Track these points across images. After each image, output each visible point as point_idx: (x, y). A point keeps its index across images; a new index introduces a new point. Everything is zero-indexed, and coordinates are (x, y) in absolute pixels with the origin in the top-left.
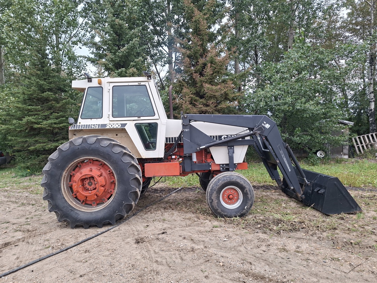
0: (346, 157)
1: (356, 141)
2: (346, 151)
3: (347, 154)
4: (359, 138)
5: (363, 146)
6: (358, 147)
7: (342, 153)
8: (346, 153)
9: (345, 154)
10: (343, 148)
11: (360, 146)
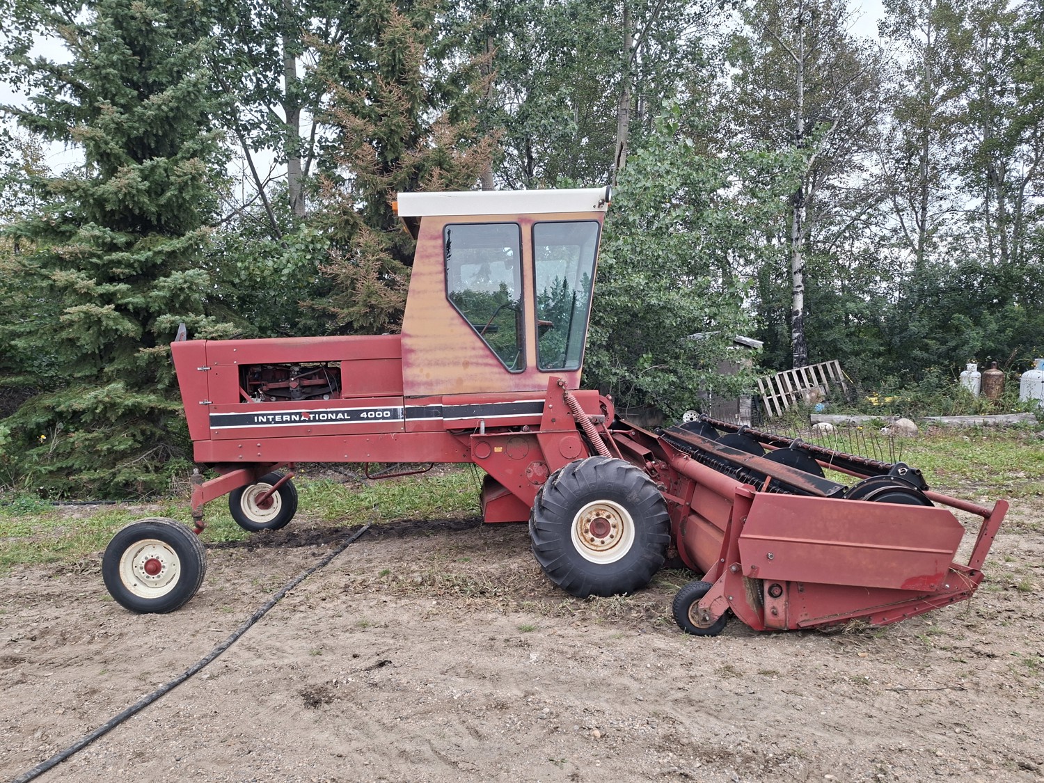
1: (766, 387)
2: (745, 410)
3: (747, 418)
4: (773, 379)
5: (780, 399)
6: (771, 401)
7: (736, 416)
8: (746, 415)
9: (743, 419)
10: (739, 403)
11: (775, 398)
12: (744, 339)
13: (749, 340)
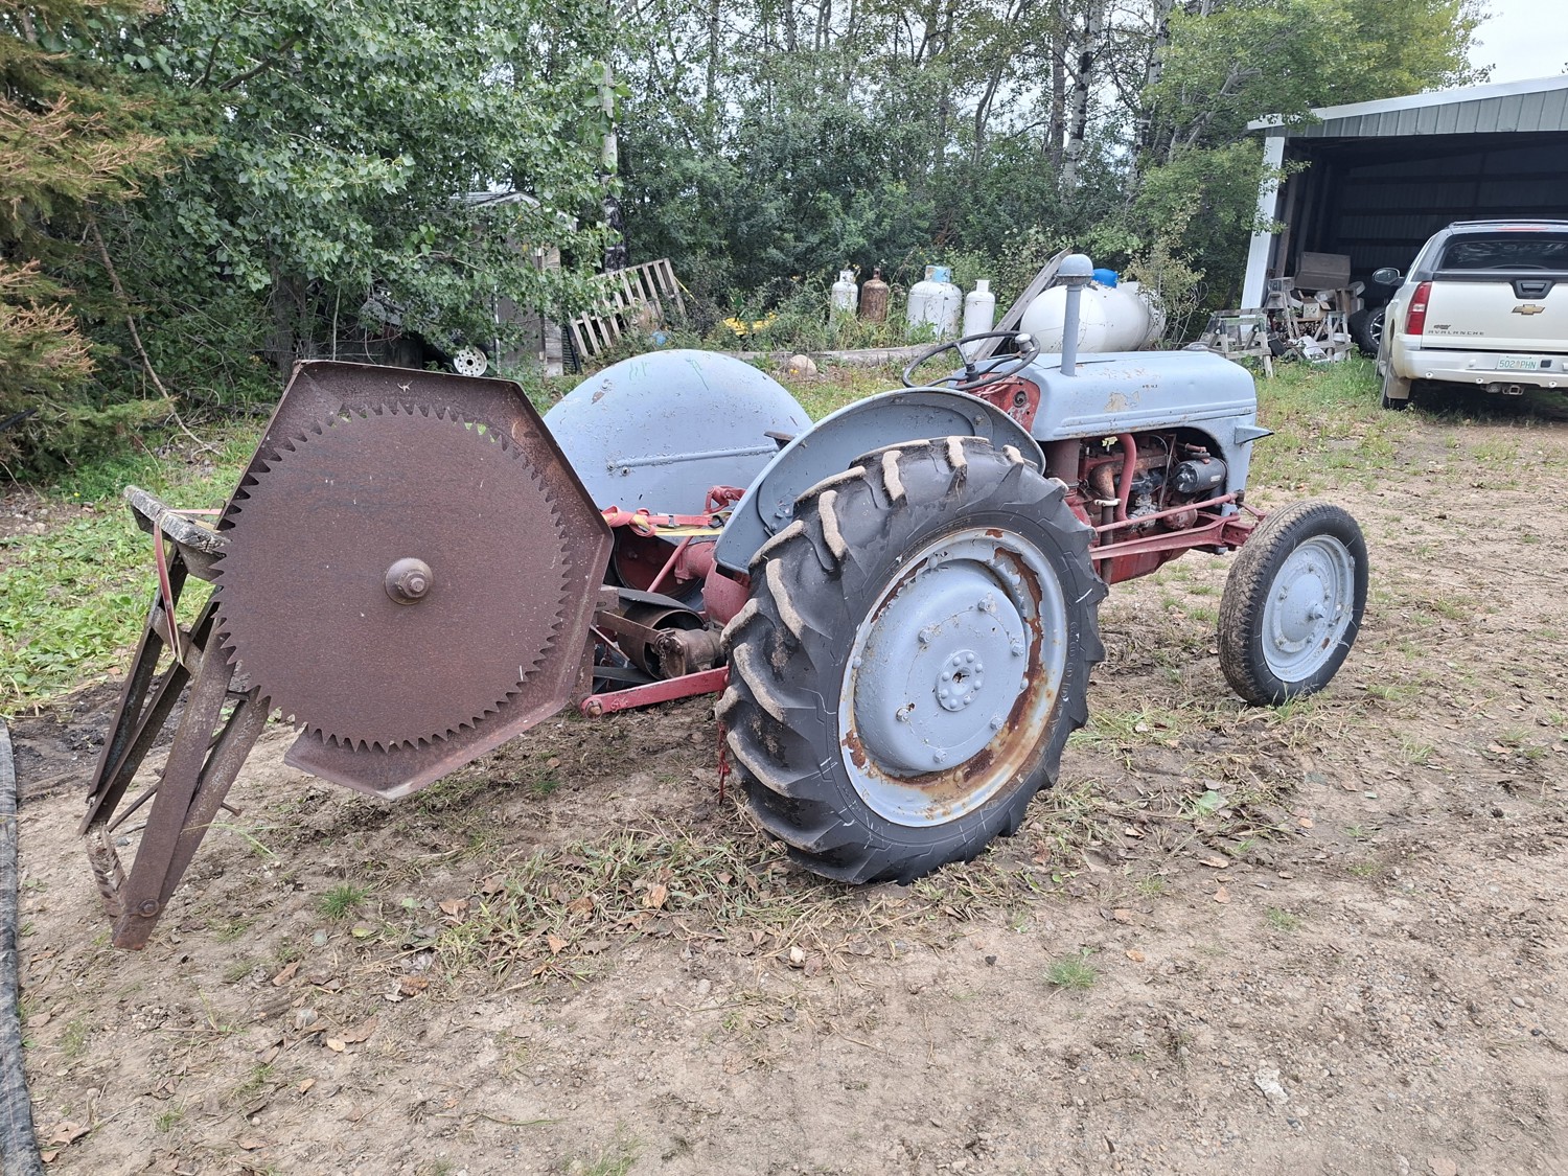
0: (557, 370)
2: (554, 346)
3: (558, 359)
5: (595, 324)
7: (541, 354)
8: (555, 354)
9: (551, 360)
10: (543, 332)
11: (588, 322)
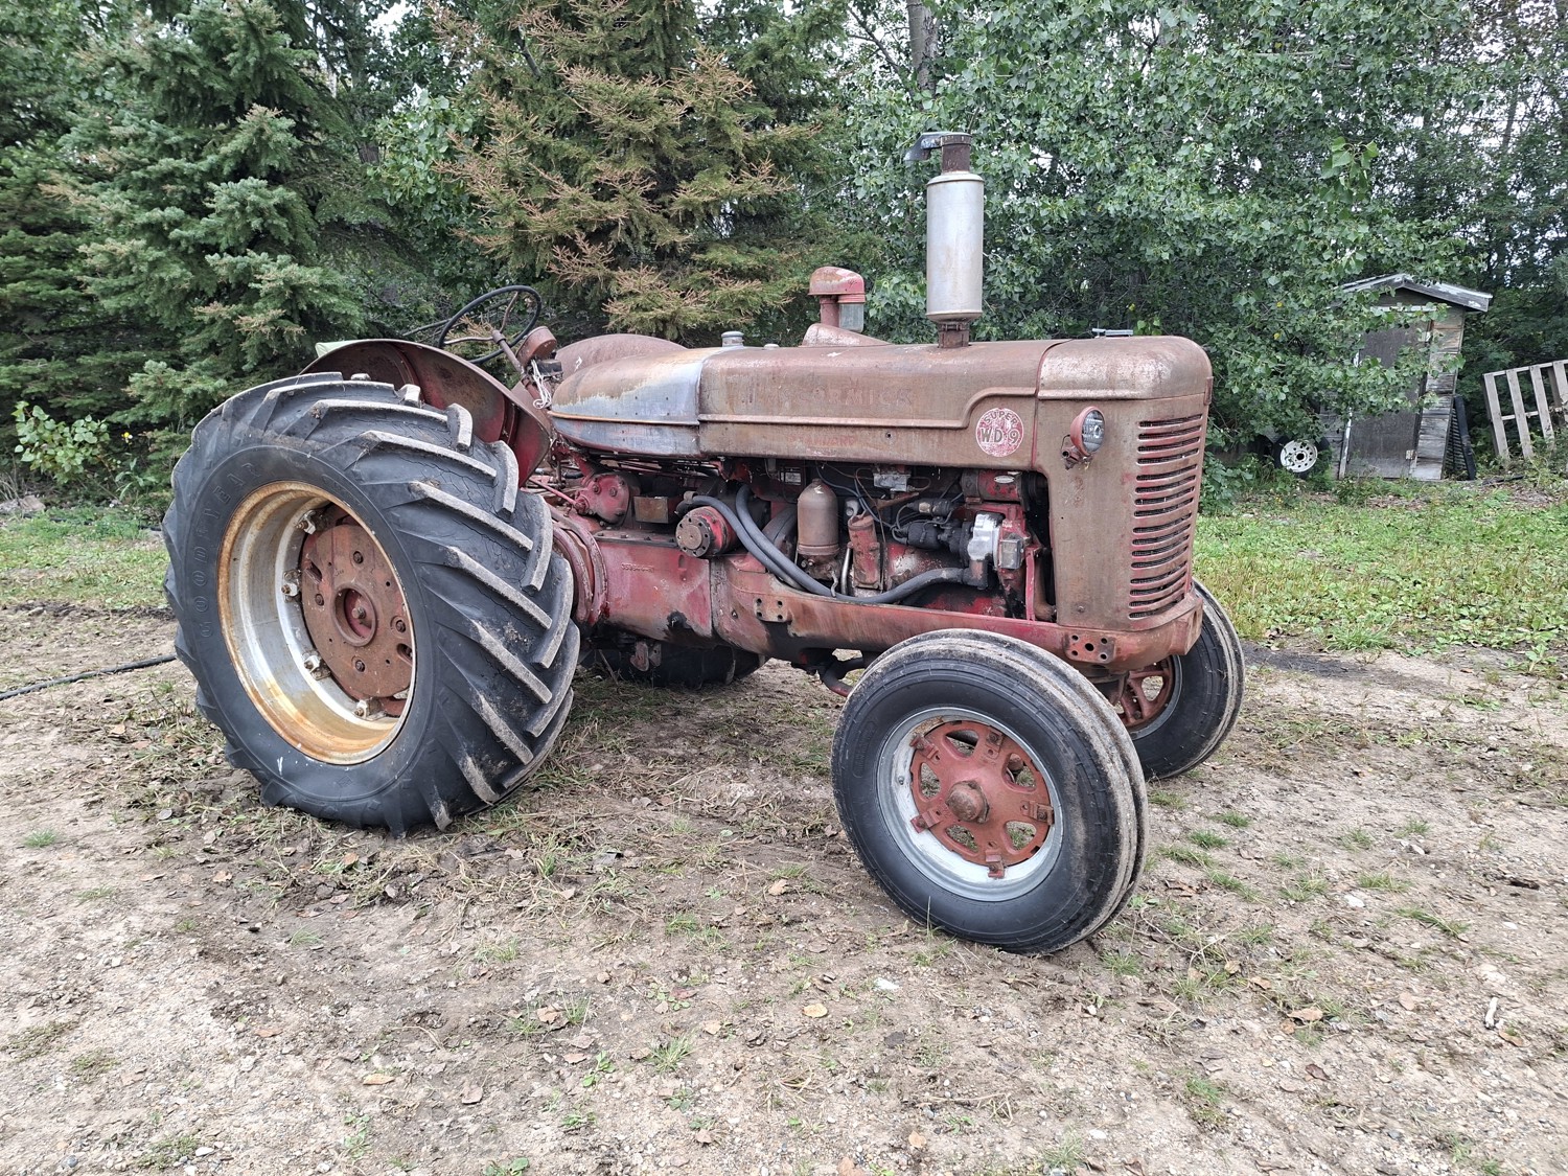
0: (1432, 473)
1: (1505, 396)
2: (1433, 442)
3: (1435, 460)
4: (1525, 378)
5: (1534, 423)
6: (1511, 427)
7: (1409, 454)
8: (1433, 454)
9: (1424, 460)
10: (1418, 427)
11: (1521, 418)
12: (1444, 287)
13: (1454, 291)
